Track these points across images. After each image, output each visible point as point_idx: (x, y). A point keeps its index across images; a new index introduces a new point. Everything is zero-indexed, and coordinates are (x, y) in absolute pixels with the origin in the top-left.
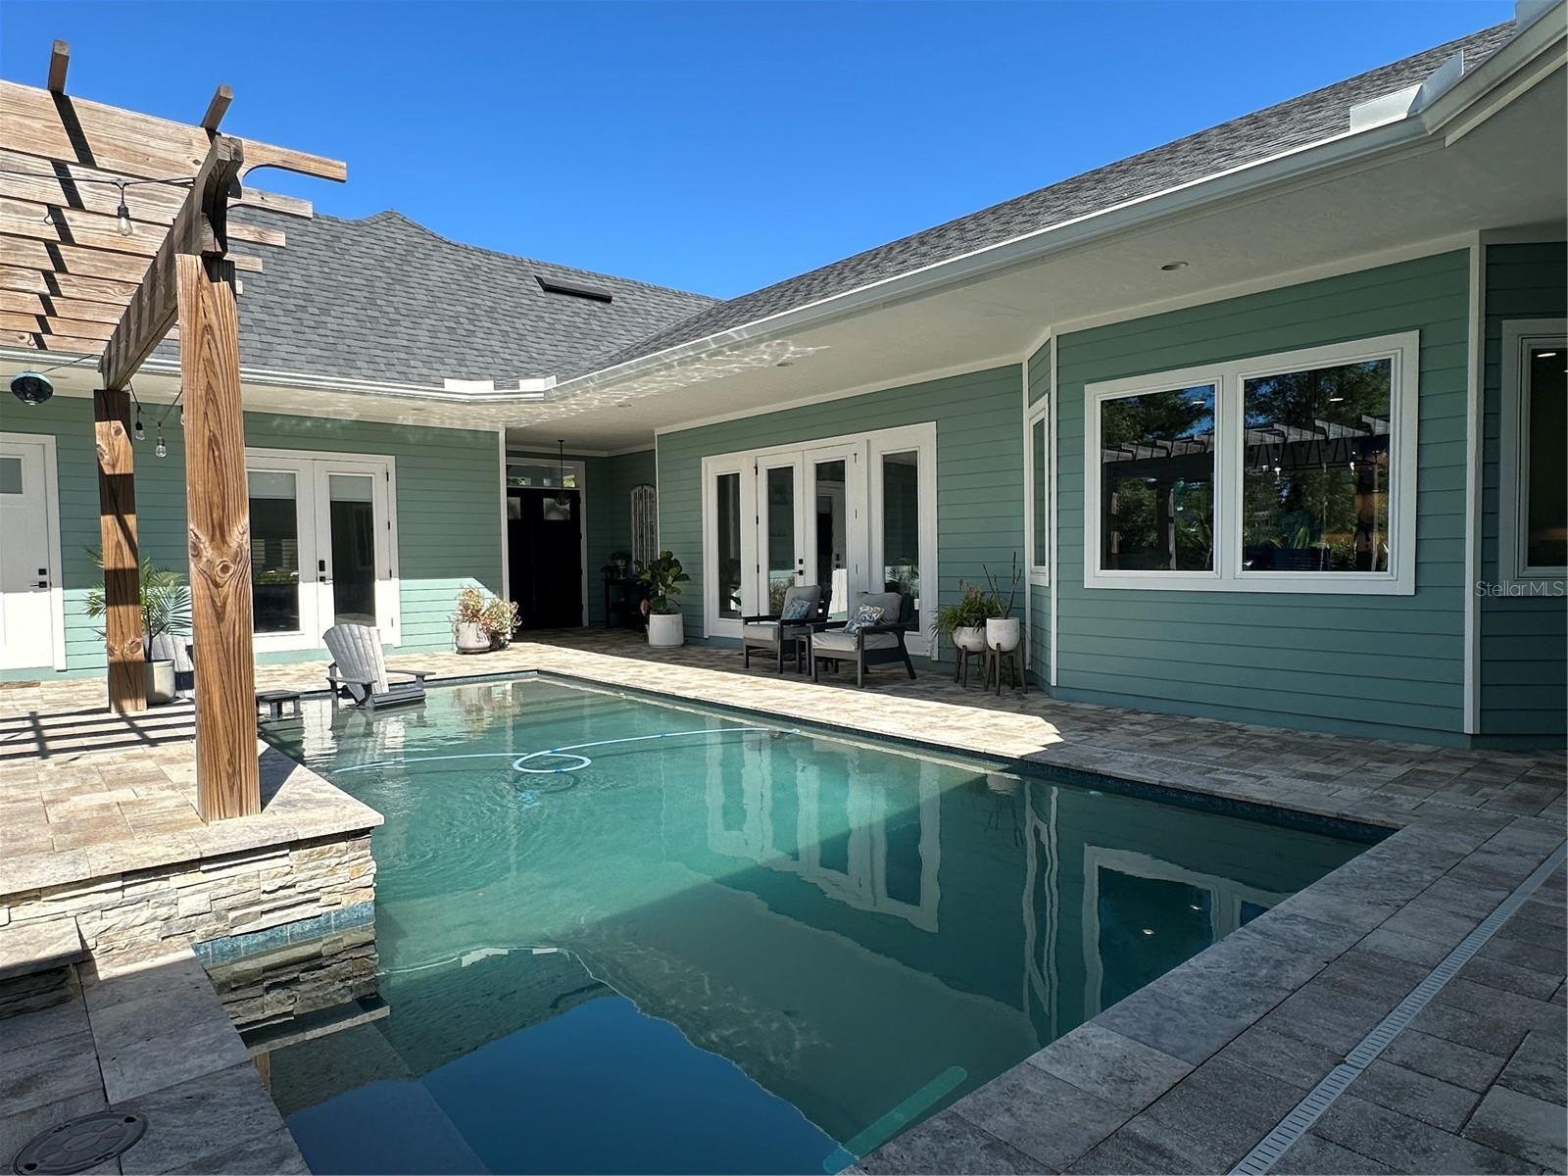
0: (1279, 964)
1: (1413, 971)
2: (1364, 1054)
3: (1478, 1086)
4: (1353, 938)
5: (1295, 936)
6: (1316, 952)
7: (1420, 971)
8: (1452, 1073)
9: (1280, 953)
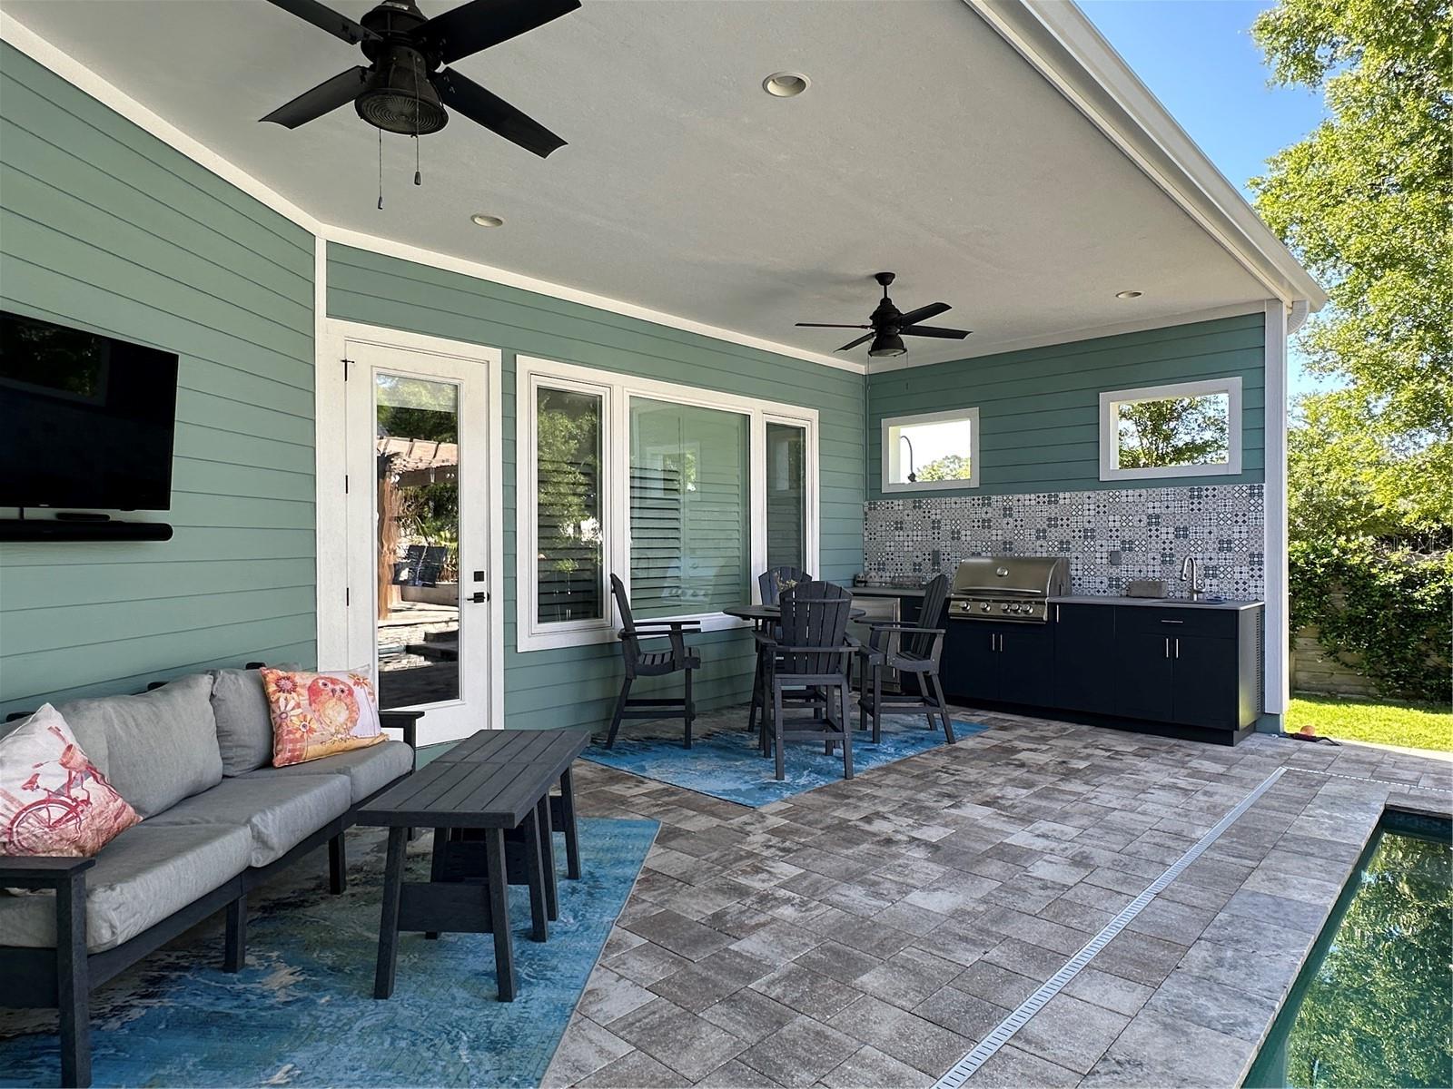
0: (1220, 962)
1: (1104, 962)
2: (1143, 898)
3: (1082, 885)
4: (1158, 1000)
5: (1217, 1000)
6: (1190, 979)
7: (1098, 964)
8: (1094, 891)
9: (1222, 974)
